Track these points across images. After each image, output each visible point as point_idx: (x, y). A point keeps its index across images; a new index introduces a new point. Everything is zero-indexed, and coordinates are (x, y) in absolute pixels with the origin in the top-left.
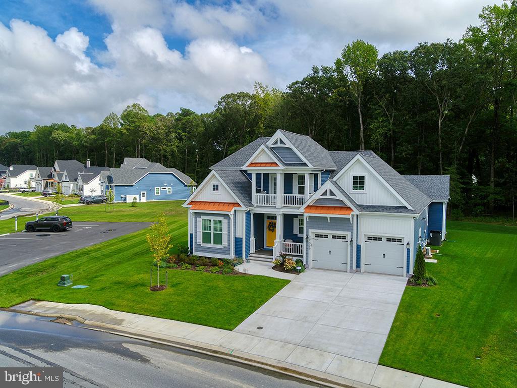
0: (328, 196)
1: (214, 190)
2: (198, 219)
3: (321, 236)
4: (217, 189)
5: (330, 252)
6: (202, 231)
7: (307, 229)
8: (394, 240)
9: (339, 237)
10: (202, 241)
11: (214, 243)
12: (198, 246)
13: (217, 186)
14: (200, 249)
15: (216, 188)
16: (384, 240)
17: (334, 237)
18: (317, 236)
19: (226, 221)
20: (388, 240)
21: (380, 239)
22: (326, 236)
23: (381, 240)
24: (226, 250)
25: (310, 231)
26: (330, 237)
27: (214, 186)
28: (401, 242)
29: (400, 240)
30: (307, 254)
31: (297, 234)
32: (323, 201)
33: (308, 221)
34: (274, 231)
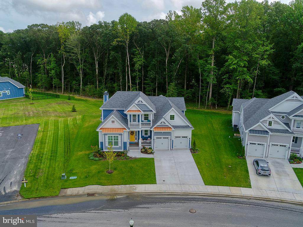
0: (163, 124)
1: (112, 123)
2: (106, 136)
3: (159, 138)
4: (114, 123)
5: (162, 143)
6: (108, 141)
8: (184, 137)
9: (166, 138)
11: (114, 145)
12: (106, 147)
13: (114, 121)
17: (164, 138)
23: (180, 137)
26: (162, 138)
27: (112, 121)
28: (187, 138)
30: (154, 145)
31: (144, 136)
32: (160, 126)
33: (154, 133)
34: (133, 135)
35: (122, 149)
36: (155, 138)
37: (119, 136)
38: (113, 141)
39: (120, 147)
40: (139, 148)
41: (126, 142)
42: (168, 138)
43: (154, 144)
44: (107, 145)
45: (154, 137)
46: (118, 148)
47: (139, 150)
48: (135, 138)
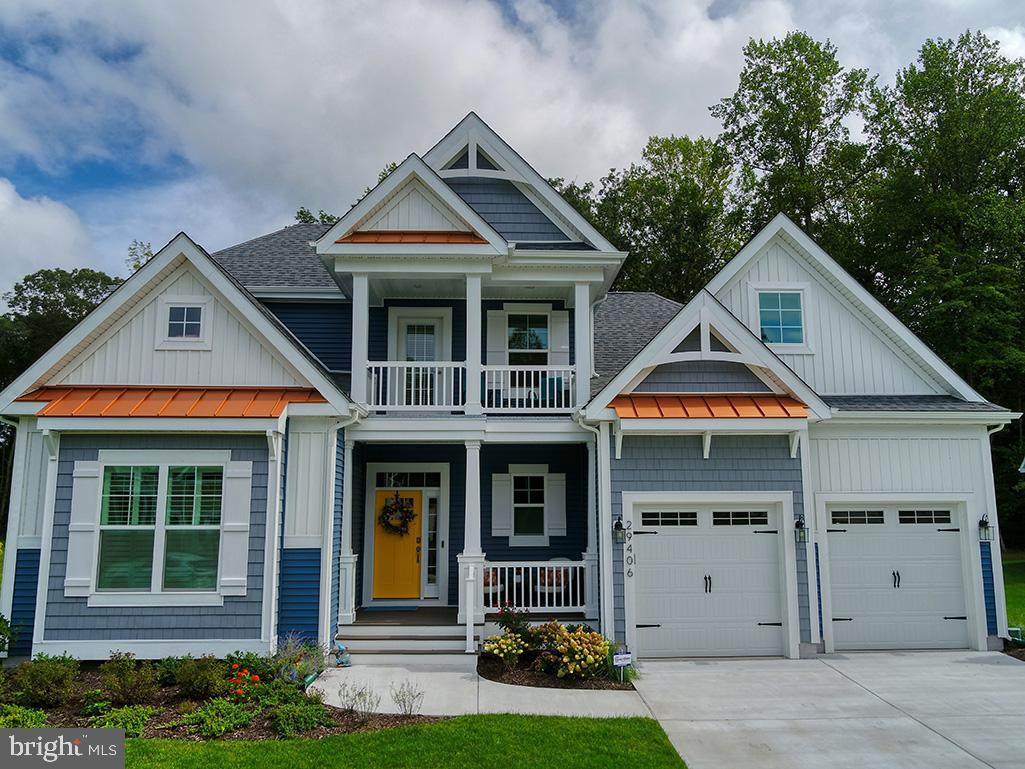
0: (706, 354)
1: (175, 331)
2: (81, 467)
3: (670, 519)
4: (194, 331)
5: (708, 580)
6: (97, 527)
7: (616, 495)
8: (925, 517)
9: (740, 518)
10: (92, 580)
11: (170, 583)
12: (68, 610)
13: (194, 313)
14: (80, 623)
15: (184, 323)
16: (892, 517)
17: (721, 519)
18: (650, 519)
19: (246, 468)
20: (906, 517)
21: (876, 517)
22: (689, 519)
23: (882, 521)
24: (239, 615)
25: (630, 498)
26: (705, 519)
27: (176, 313)
28: (948, 521)
29: (943, 517)
30: (619, 597)
31: (507, 538)
32: (675, 378)
33: (618, 456)
34: (406, 532)
35: (255, 631)
36: (632, 519)
37: (237, 474)
38: (160, 527)
39: (231, 609)
40: (464, 638)
41: (317, 552)
42: (759, 518)
43: (619, 585)
44: (82, 574)
45: (617, 504)
46: (216, 622)
47: (462, 652)
48: (418, 561)
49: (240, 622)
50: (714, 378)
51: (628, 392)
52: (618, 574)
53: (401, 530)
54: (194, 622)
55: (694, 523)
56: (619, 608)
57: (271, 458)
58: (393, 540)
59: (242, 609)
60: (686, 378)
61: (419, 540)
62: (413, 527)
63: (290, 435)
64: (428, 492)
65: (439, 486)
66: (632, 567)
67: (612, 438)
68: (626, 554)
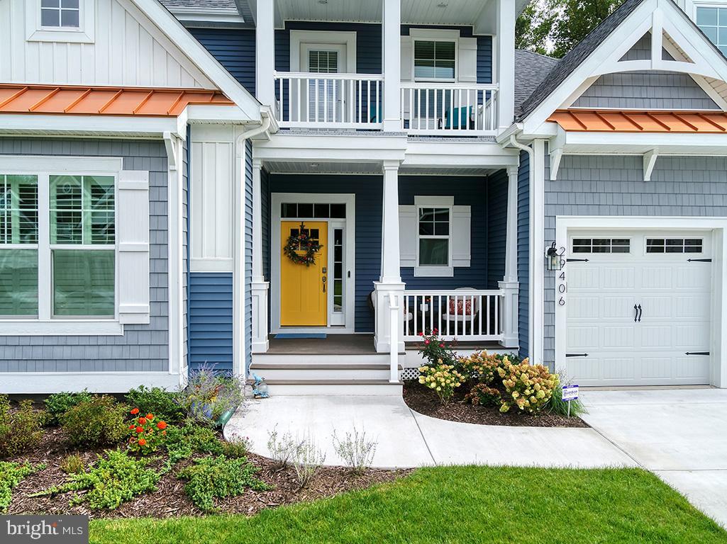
0: (656, 63)
1: (49, 19)
3: (600, 246)
4: (72, 19)
5: (638, 308)
7: (550, 218)
9: (673, 246)
15: (60, 9)
17: (655, 246)
18: (581, 245)
19: (141, 178)
22: (622, 245)
24: (142, 345)
25: (564, 223)
26: (638, 246)
30: (549, 326)
31: (412, 269)
32: (617, 92)
33: (553, 177)
34: (313, 262)
35: (161, 363)
36: (564, 243)
37: (131, 185)
39: (132, 338)
40: (388, 368)
41: (229, 277)
42: (694, 246)
43: (549, 314)
45: (550, 229)
46: (116, 352)
47: (386, 382)
48: (324, 290)
49: (145, 352)
50: (660, 93)
51: (566, 108)
52: (549, 303)
53: (307, 261)
54: (91, 353)
55: (627, 250)
56: (549, 338)
57: (170, 167)
58: (299, 269)
59: (145, 339)
60: (629, 92)
61: (325, 270)
62: (319, 256)
63: (192, 145)
64: (334, 223)
65: (345, 217)
66: (564, 296)
67: (547, 158)
68: (558, 282)
